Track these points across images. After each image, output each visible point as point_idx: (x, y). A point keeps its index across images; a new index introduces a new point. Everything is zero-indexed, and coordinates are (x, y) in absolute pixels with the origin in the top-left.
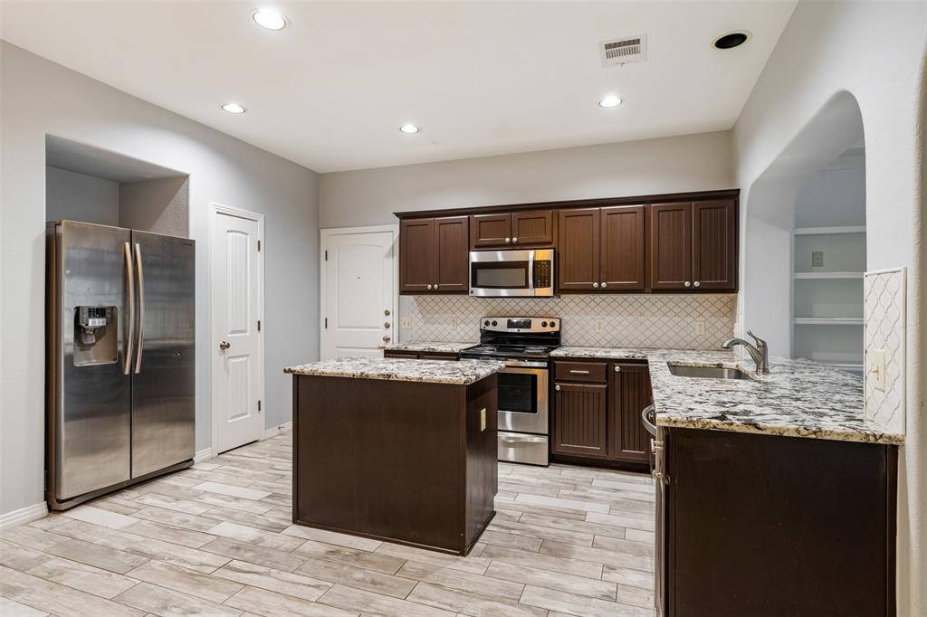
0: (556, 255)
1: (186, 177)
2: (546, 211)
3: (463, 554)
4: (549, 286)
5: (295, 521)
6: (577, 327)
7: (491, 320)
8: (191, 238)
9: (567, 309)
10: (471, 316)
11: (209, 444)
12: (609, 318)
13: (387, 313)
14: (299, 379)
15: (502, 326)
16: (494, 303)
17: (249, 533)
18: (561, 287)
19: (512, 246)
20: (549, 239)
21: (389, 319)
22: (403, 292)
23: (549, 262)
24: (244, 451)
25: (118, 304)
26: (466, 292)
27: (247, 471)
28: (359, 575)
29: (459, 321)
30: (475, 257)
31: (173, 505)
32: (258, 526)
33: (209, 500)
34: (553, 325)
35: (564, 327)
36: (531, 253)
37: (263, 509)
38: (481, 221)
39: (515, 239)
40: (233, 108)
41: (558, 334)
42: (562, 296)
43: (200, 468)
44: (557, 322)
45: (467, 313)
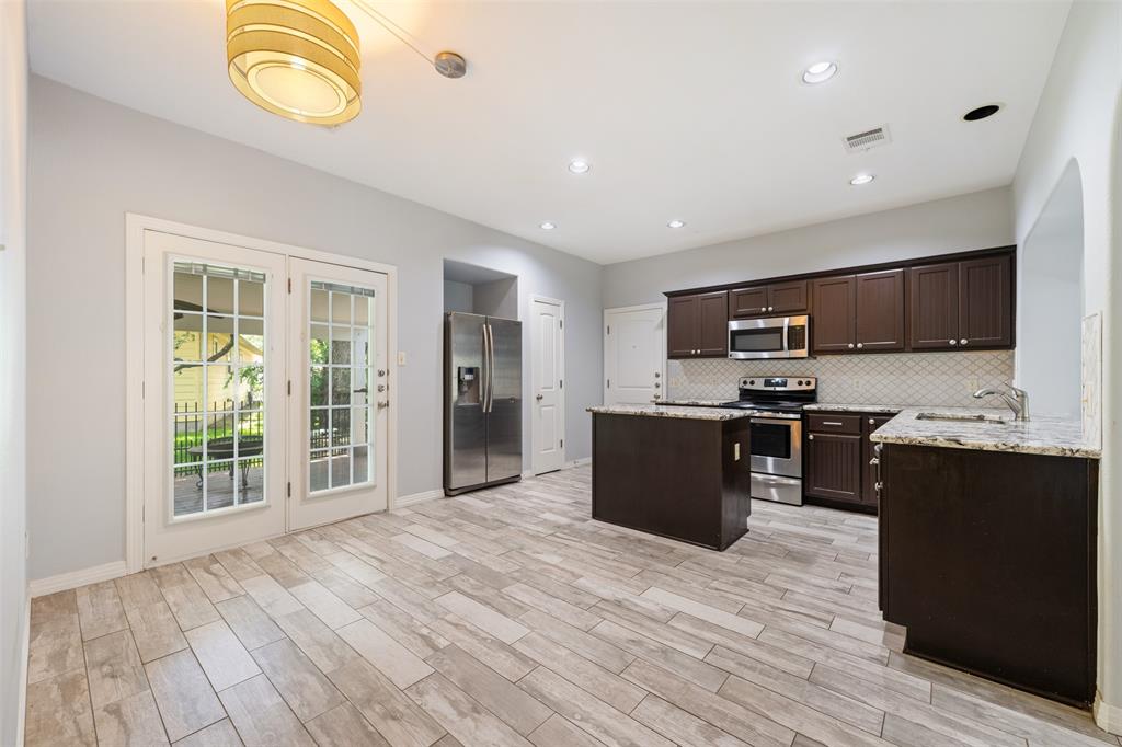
0: (811, 321)
1: (515, 278)
2: (801, 282)
3: (719, 550)
4: (804, 348)
5: (593, 517)
6: (834, 386)
7: (749, 380)
8: (519, 320)
9: (823, 369)
10: (731, 377)
11: (530, 467)
12: (867, 377)
13: (657, 375)
14: (596, 415)
15: (759, 385)
16: (752, 365)
17: (564, 520)
18: (816, 349)
19: (767, 315)
20: (805, 307)
21: (659, 380)
22: (671, 356)
23: (803, 327)
24: (552, 475)
25: (480, 367)
26: (725, 355)
27: (557, 487)
28: (641, 551)
29: (720, 381)
30: (734, 325)
31: (513, 500)
32: (569, 517)
33: (534, 500)
34: (808, 383)
35: (820, 386)
36: (786, 320)
37: (572, 509)
38: (739, 294)
39: (770, 309)
40: (547, 226)
41: (814, 392)
42: (819, 358)
43: (524, 482)
44: (813, 382)
45: (727, 374)
